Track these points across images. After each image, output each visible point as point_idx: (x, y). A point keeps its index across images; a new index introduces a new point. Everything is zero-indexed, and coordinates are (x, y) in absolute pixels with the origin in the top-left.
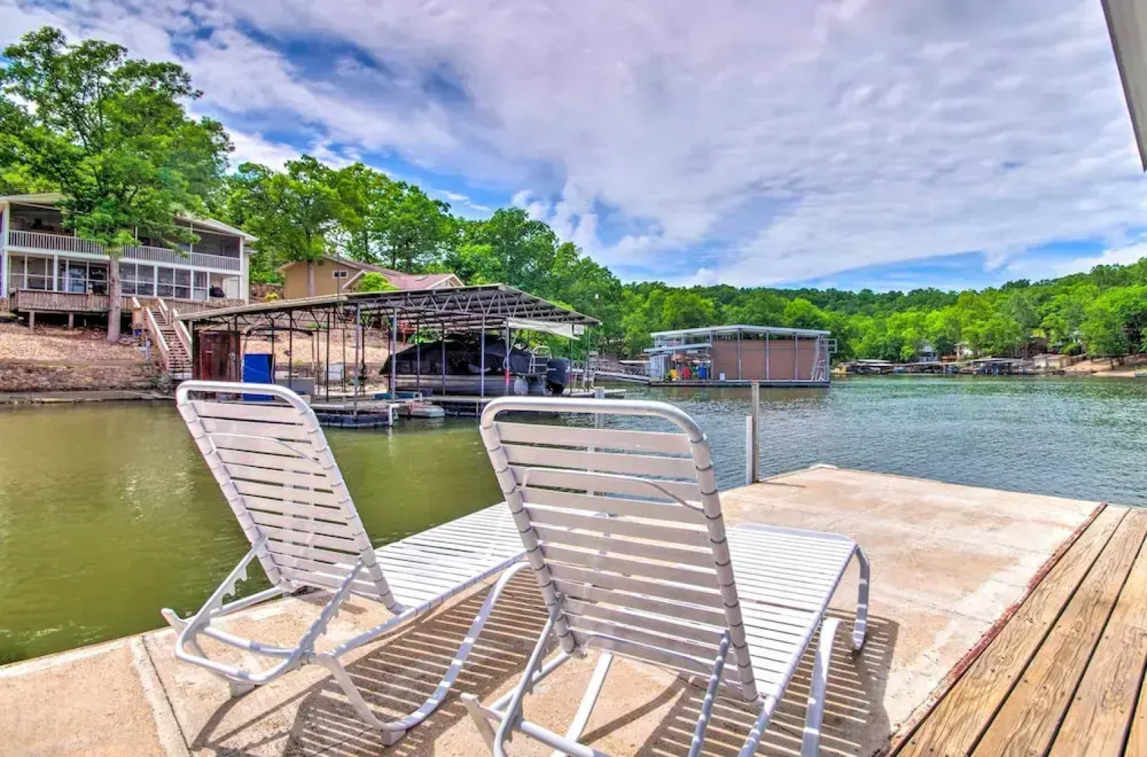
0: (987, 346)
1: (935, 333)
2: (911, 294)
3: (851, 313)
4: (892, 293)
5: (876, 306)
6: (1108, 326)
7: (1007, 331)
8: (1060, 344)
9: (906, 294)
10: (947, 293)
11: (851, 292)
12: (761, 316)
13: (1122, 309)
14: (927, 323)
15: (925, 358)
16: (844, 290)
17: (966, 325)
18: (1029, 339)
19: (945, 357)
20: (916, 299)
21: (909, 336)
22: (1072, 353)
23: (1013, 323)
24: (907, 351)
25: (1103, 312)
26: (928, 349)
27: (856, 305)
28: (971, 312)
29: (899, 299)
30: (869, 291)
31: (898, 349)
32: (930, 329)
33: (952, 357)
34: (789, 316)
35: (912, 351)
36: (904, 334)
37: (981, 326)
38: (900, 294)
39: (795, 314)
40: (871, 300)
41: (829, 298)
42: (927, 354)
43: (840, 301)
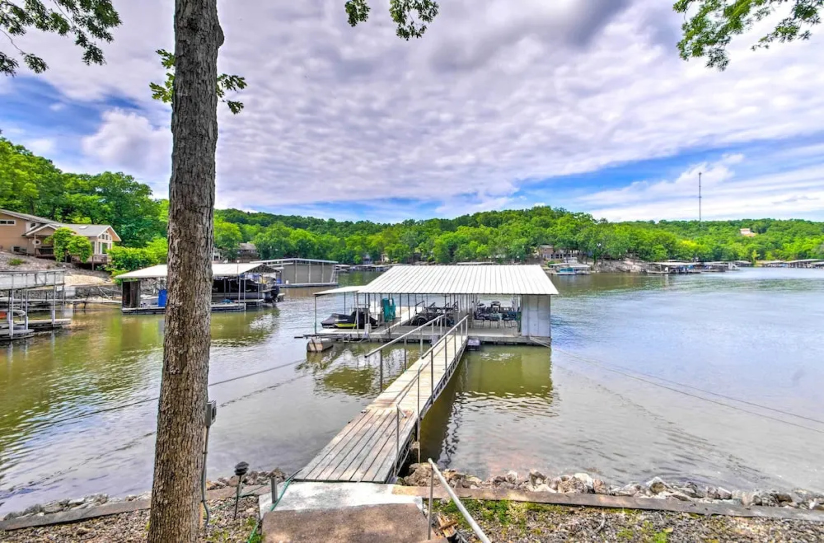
0: (396, 257)
1: (371, 249)
2: (357, 223)
3: (324, 233)
4: (347, 222)
5: (338, 229)
6: (443, 250)
7: (405, 250)
8: (425, 256)
9: (355, 223)
10: (376, 224)
11: (323, 220)
12: (277, 239)
13: (448, 242)
14: (367, 242)
15: (366, 262)
16: (318, 218)
17: (386, 246)
18: (414, 254)
19: (376, 262)
20: (361, 226)
21: (358, 250)
22: (430, 261)
23: (407, 246)
24: (357, 258)
25: (441, 244)
26: (368, 257)
27: (326, 228)
28: (389, 239)
29: (351, 226)
30: (334, 220)
31: (352, 257)
32: (369, 246)
33: (379, 261)
34: (294, 239)
35: (359, 258)
36: (355, 248)
37: (394, 247)
38: (351, 223)
39: (297, 238)
40: (335, 225)
41: (309, 223)
42: (367, 260)
43: (317, 225)
